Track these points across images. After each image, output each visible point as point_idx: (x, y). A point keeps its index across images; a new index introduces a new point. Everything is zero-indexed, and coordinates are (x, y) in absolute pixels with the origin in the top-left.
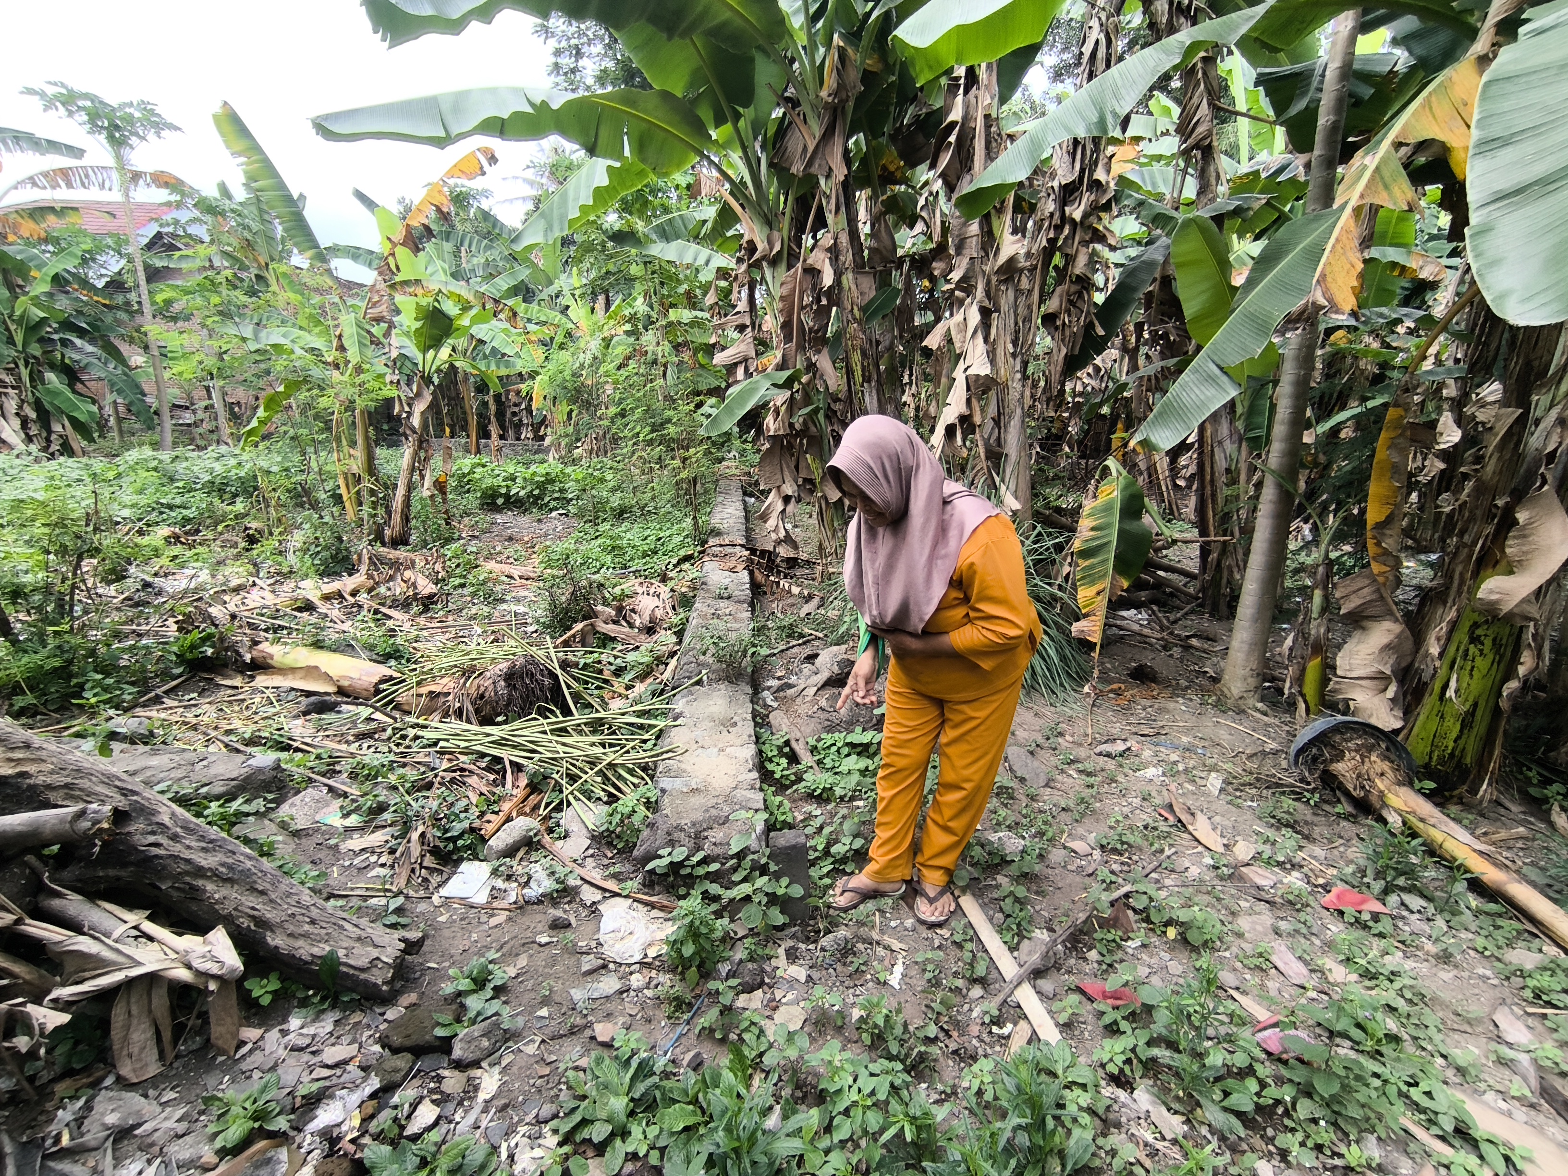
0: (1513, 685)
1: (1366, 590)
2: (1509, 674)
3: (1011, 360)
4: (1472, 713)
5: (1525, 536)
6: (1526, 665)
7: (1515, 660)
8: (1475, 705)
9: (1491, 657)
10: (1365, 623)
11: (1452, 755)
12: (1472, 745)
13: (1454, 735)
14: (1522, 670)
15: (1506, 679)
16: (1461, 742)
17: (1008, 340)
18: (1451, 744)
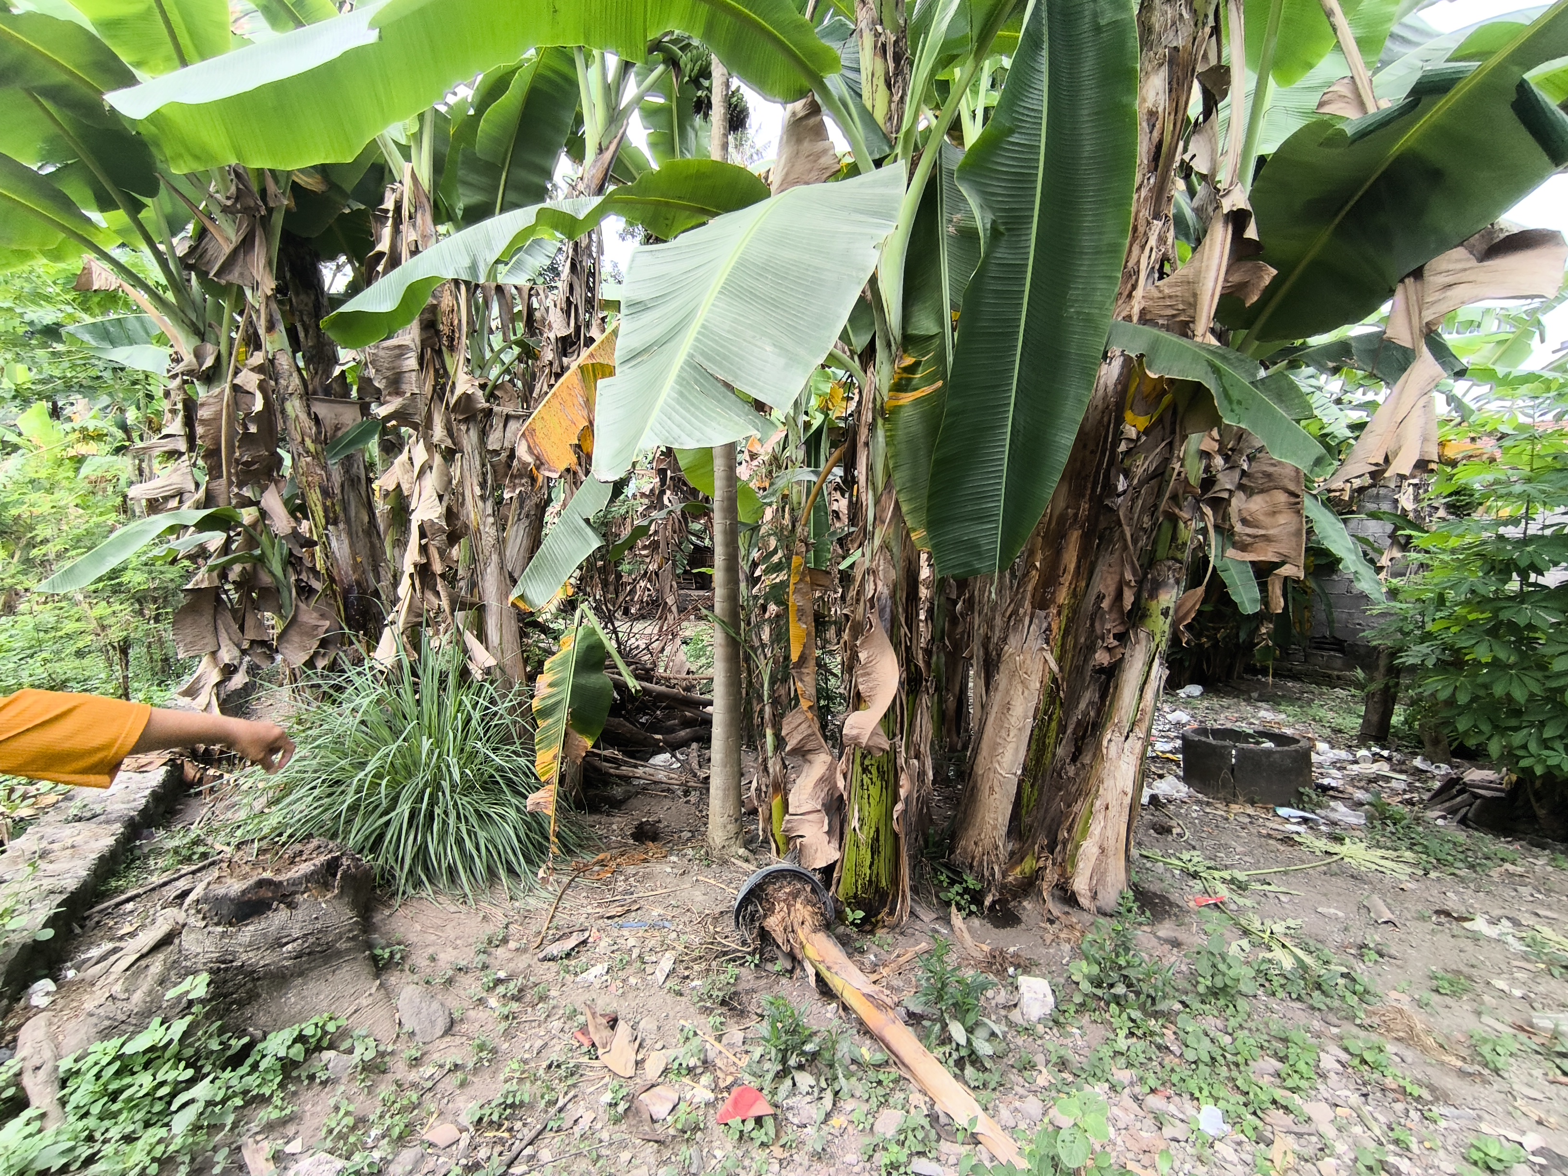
0: (899, 807)
1: (804, 726)
2: (896, 799)
3: (480, 504)
4: (876, 839)
5: (868, 674)
6: (905, 787)
7: (897, 786)
8: (877, 831)
9: (879, 783)
10: (810, 757)
11: (870, 881)
12: (883, 868)
13: (868, 863)
14: (903, 792)
15: (895, 801)
16: (874, 868)
17: (475, 482)
18: (868, 872)
